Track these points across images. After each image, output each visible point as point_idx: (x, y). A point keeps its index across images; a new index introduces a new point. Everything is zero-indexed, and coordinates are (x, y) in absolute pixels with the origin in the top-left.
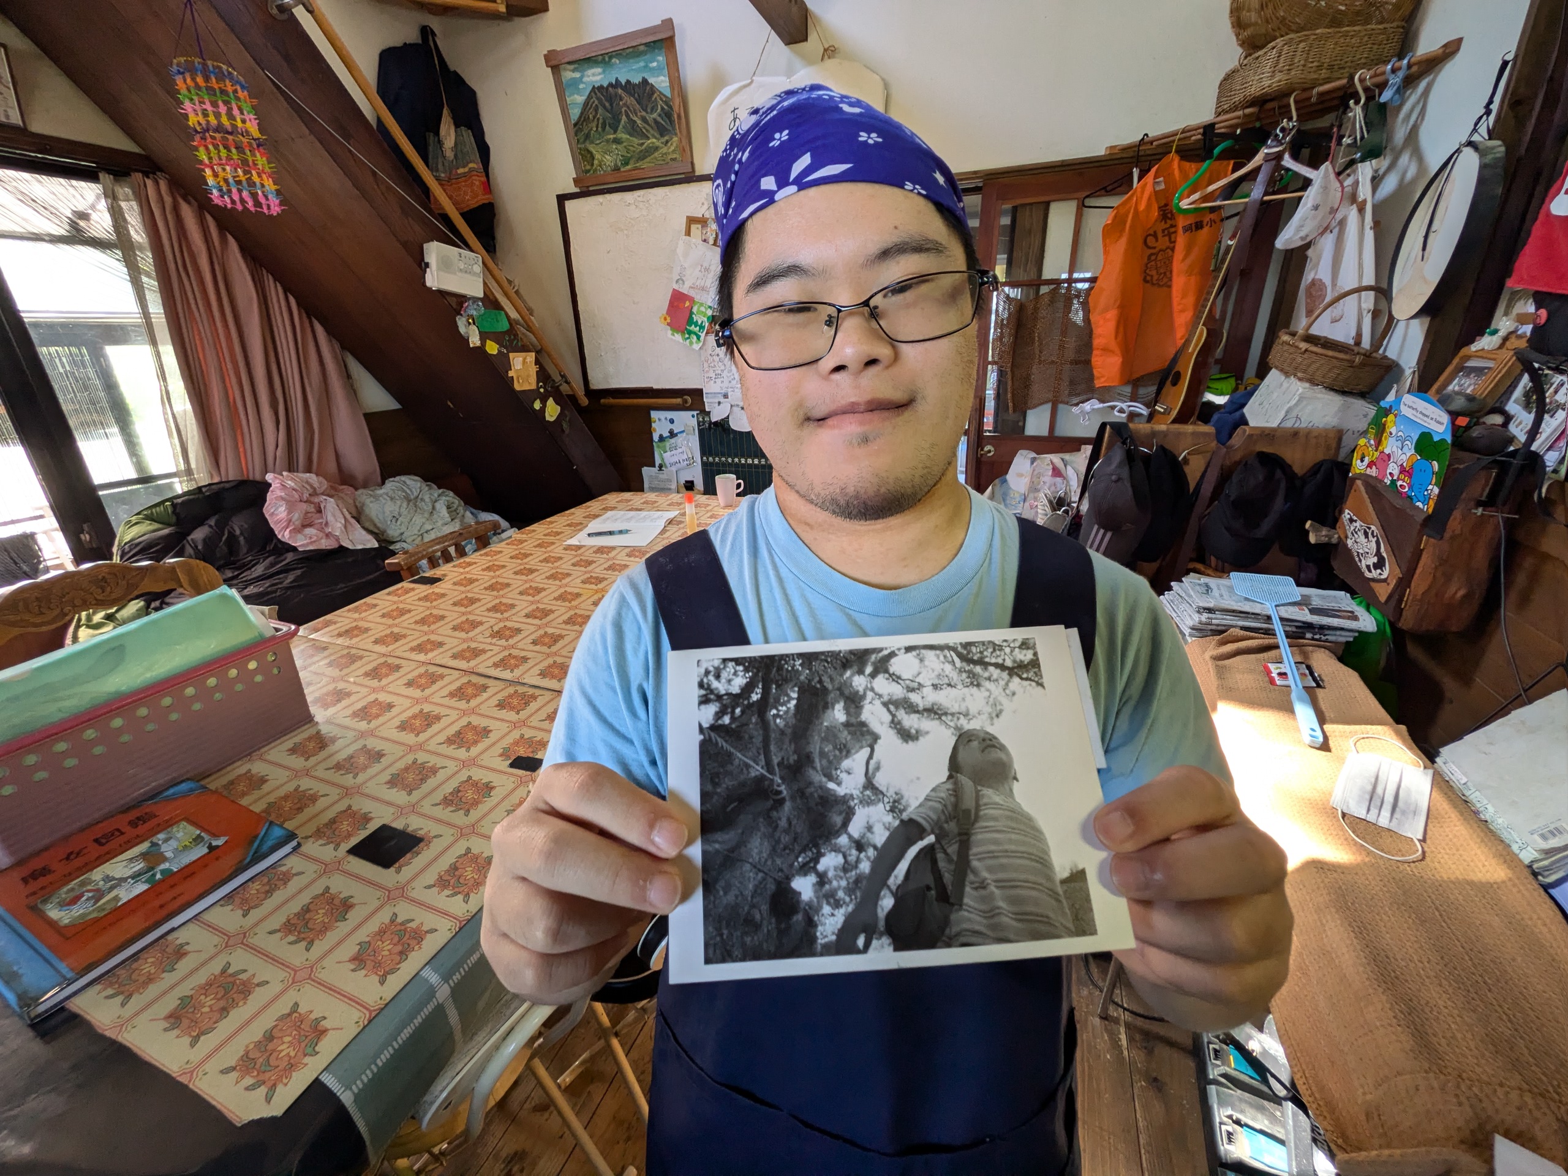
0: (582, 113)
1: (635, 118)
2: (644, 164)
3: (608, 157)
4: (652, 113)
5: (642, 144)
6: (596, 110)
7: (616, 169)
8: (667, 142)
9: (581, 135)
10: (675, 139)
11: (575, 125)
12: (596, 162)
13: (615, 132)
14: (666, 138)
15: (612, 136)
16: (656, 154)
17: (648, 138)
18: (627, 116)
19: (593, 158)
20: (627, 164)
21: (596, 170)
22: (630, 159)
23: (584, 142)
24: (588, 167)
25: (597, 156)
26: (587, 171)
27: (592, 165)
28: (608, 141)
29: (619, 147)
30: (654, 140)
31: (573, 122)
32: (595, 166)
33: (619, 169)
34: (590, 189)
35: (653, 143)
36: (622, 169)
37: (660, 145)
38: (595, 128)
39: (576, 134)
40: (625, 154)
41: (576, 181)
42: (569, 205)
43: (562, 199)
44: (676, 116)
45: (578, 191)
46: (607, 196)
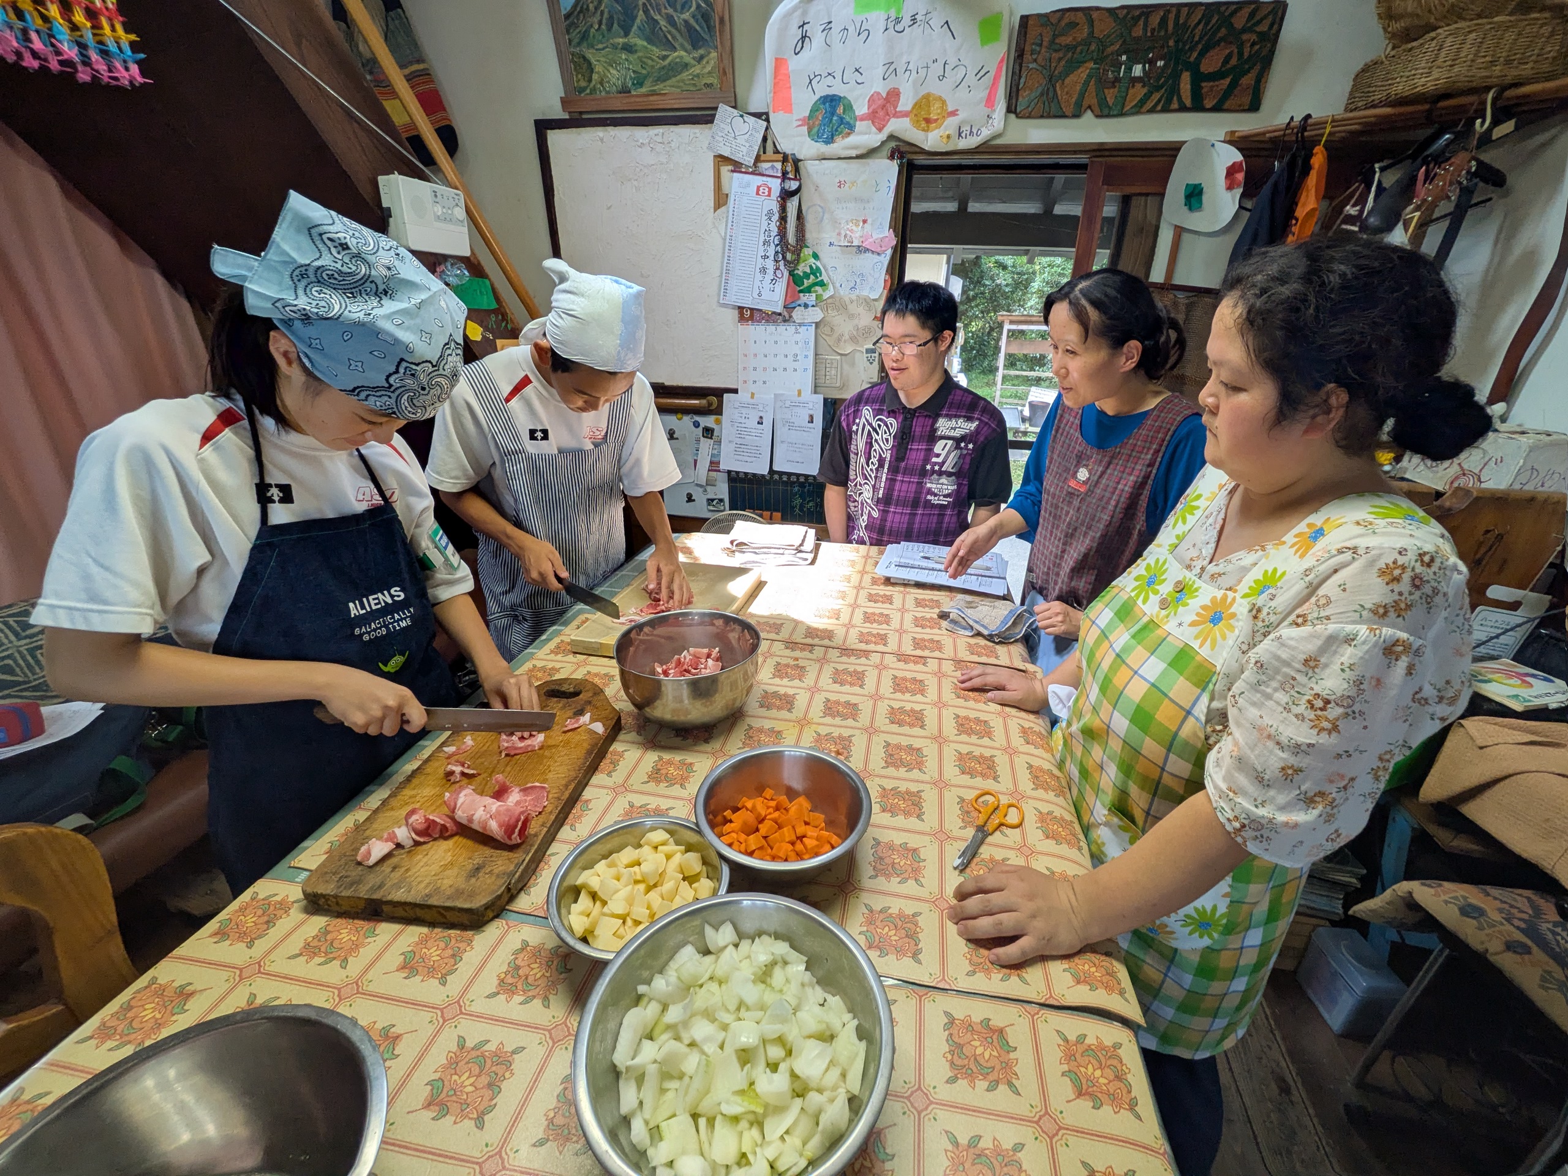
1: (657, 17)
2: (664, 87)
3: (614, 72)
4: (682, 13)
5: (664, 58)
7: (625, 91)
8: (702, 57)
9: (575, 34)
10: (714, 54)
11: (567, 16)
12: (595, 77)
13: (626, 34)
14: (701, 51)
15: (621, 40)
16: (684, 75)
17: (675, 49)
18: (646, 12)
19: (592, 71)
20: (640, 84)
21: (593, 90)
22: (646, 77)
23: (579, 44)
24: (583, 84)
25: (598, 68)
26: (582, 90)
27: (590, 81)
28: (615, 47)
29: (631, 57)
30: (683, 53)
31: (564, 12)
32: (593, 82)
33: (629, 92)
34: (585, 116)
35: (681, 57)
36: (633, 93)
37: (693, 62)
38: (596, 27)
39: (568, 32)
40: (638, 68)
41: (565, 102)
42: (554, 137)
43: (542, 127)
44: (717, 20)
45: (566, 117)
46: (610, 129)
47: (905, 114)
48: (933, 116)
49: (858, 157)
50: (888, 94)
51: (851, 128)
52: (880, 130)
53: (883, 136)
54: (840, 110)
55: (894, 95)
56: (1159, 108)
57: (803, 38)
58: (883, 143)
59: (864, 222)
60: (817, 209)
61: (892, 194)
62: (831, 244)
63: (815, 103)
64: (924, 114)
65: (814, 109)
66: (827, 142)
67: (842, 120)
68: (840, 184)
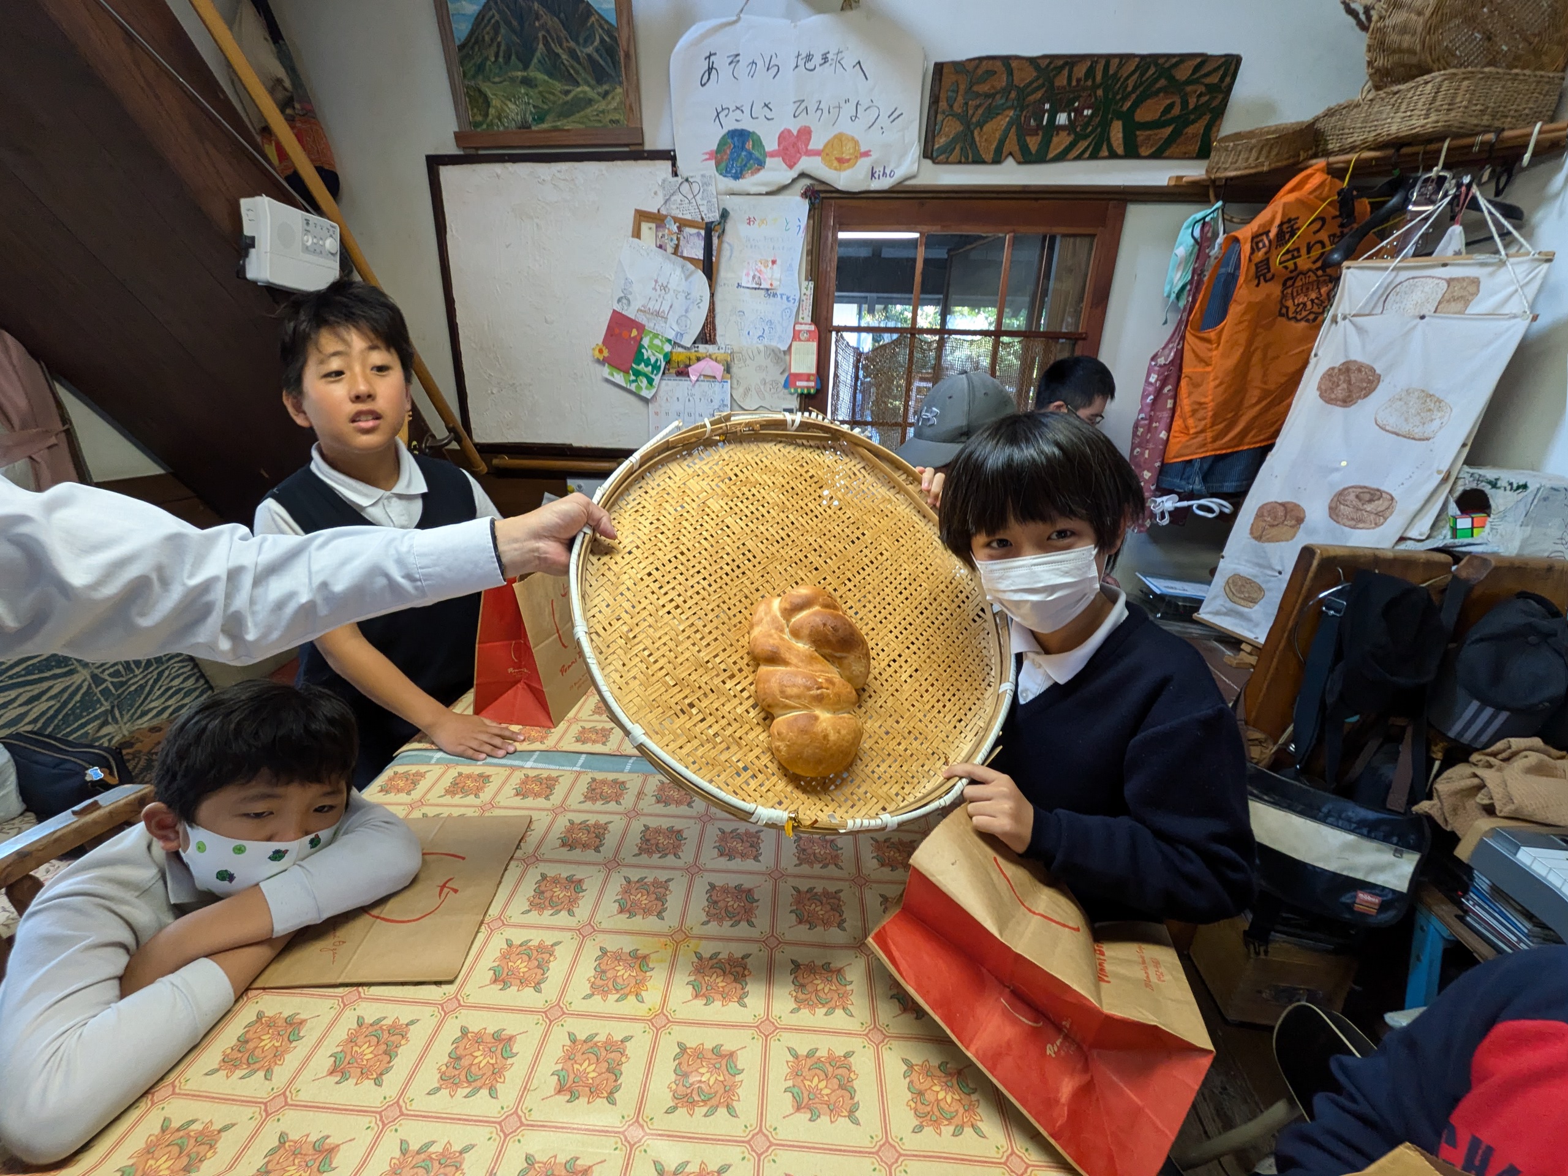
0: (472, 32)
1: (559, 51)
2: (568, 124)
3: (513, 107)
4: (585, 46)
5: (567, 93)
6: (496, 32)
7: (524, 126)
8: (606, 93)
9: (470, 66)
10: (619, 90)
11: (462, 47)
12: (492, 111)
13: (526, 67)
14: (606, 87)
15: (519, 74)
16: (588, 110)
17: (578, 84)
18: (546, 44)
19: (487, 102)
20: (541, 119)
21: (491, 124)
22: (547, 112)
23: (474, 77)
24: (479, 118)
25: (495, 102)
26: (477, 125)
27: (486, 115)
28: (513, 80)
29: (531, 92)
30: (587, 89)
31: (458, 43)
32: (490, 117)
33: (529, 127)
34: (481, 152)
35: (585, 92)
36: (534, 128)
37: (596, 97)
38: (493, 59)
39: (461, 63)
40: (540, 104)
41: (459, 137)
42: (447, 173)
43: (434, 163)
44: (622, 54)
45: (461, 152)
46: (509, 165)
47: (817, 153)
48: (846, 156)
49: (768, 194)
50: (799, 131)
51: (761, 164)
52: (791, 167)
53: (793, 174)
54: (749, 145)
55: (805, 133)
56: (1087, 155)
57: (710, 70)
58: (794, 181)
59: (774, 262)
60: (725, 246)
61: (802, 234)
62: (739, 285)
63: (723, 138)
64: (836, 154)
65: (722, 143)
66: (737, 177)
67: (750, 155)
68: (750, 221)
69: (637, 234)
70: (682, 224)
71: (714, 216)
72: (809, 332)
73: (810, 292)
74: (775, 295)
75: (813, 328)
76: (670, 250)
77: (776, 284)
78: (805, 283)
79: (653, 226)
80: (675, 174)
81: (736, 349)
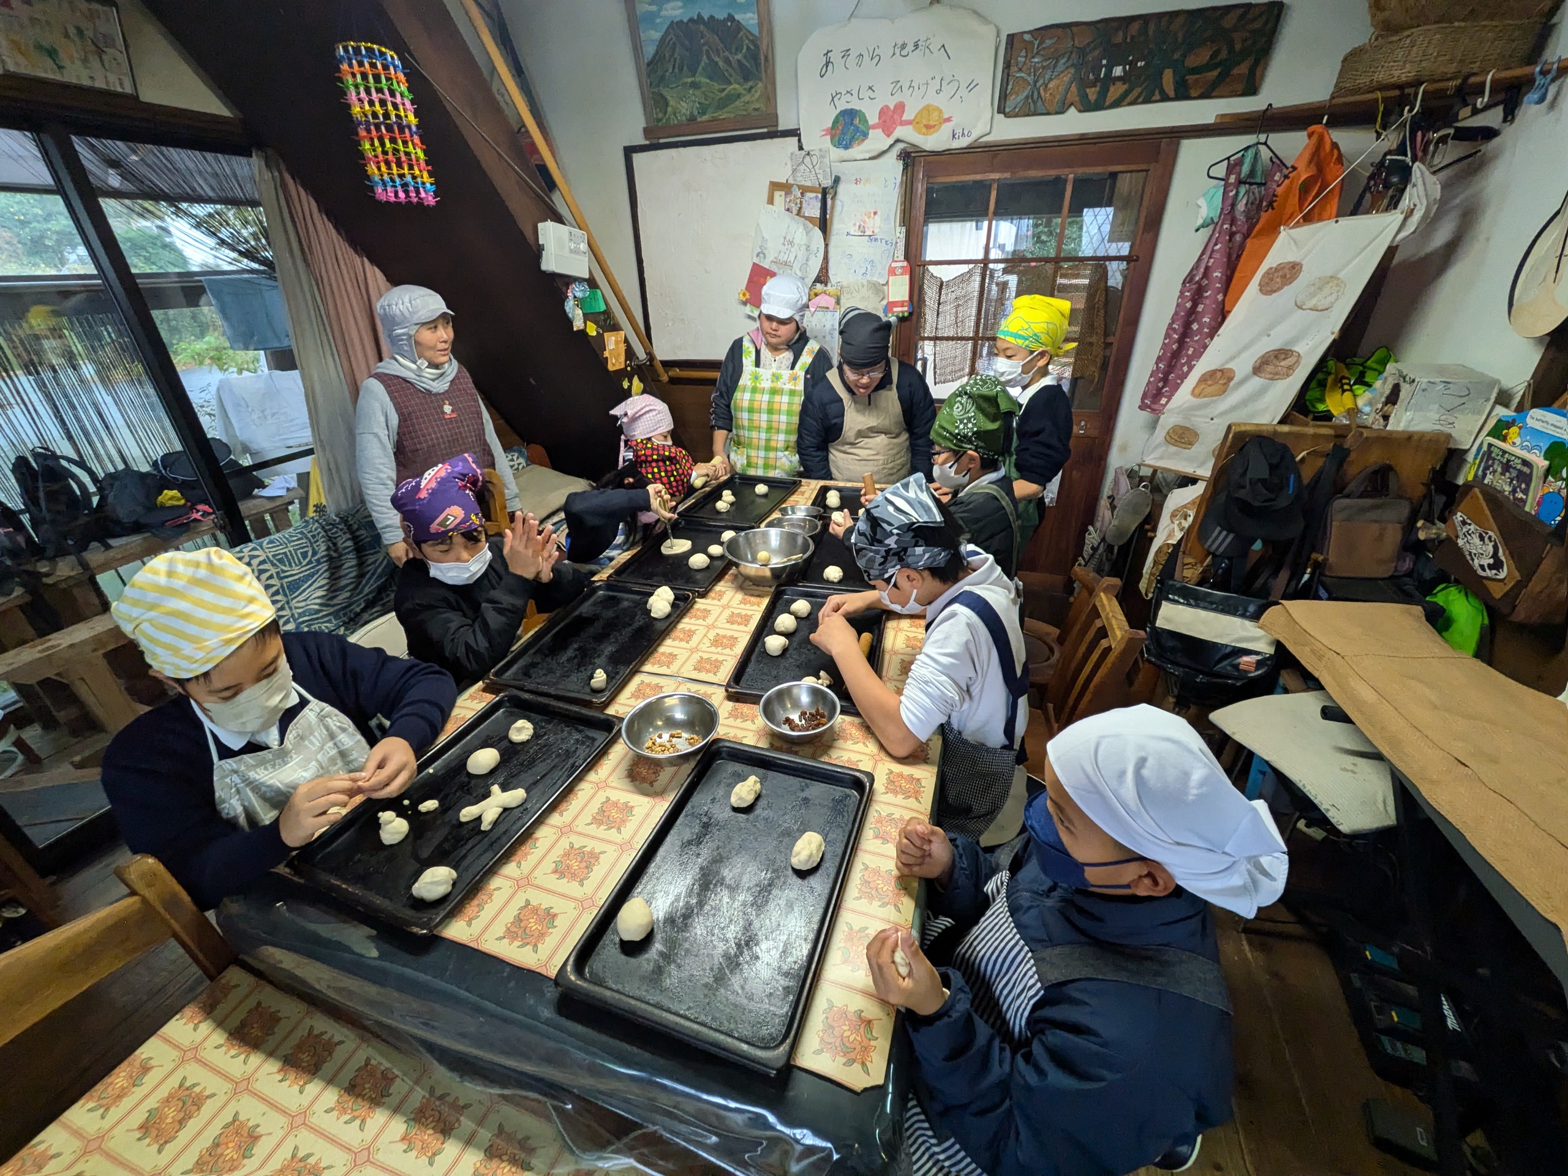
0: (657, 52)
1: (716, 59)
2: (723, 113)
3: (683, 104)
4: (736, 54)
5: (723, 90)
6: (673, 49)
7: (692, 119)
8: (751, 88)
9: (654, 78)
10: (760, 85)
11: (649, 65)
12: (669, 109)
13: (694, 76)
14: (750, 84)
15: (689, 80)
16: (737, 103)
17: (730, 83)
18: (709, 57)
19: (667, 105)
20: (704, 113)
21: (669, 119)
22: (708, 107)
23: (658, 86)
24: (660, 115)
25: (672, 103)
26: (659, 120)
27: (665, 113)
28: (684, 84)
29: (697, 92)
30: (737, 86)
31: (646, 61)
32: (668, 114)
33: (695, 119)
34: (662, 141)
35: (735, 89)
36: (699, 120)
37: (743, 92)
38: (670, 70)
39: (649, 76)
40: (703, 101)
41: (647, 132)
42: (638, 158)
43: (629, 152)
44: (762, 58)
45: (647, 142)
46: (681, 150)
47: (909, 123)
48: (932, 123)
49: (870, 159)
50: (895, 107)
51: (865, 135)
52: (888, 136)
53: (891, 141)
54: (857, 121)
55: (900, 107)
56: (1140, 100)
57: (827, 64)
58: (891, 146)
59: (875, 213)
60: (838, 203)
61: (897, 190)
62: (848, 234)
63: (837, 117)
64: (925, 122)
65: (836, 121)
66: (846, 147)
67: (857, 129)
68: (857, 182)
69: (771, 201)
70: (804, 190)
71: (827, 183)
72: (902, 267)
73: (903, 236)
74: (876, 240)
75: (905, 264)
76: (795, 212)
77: (877, 231)
78: (898, 229)
79: (783, 193)
80: (801, 148)
81: (845, 284)
